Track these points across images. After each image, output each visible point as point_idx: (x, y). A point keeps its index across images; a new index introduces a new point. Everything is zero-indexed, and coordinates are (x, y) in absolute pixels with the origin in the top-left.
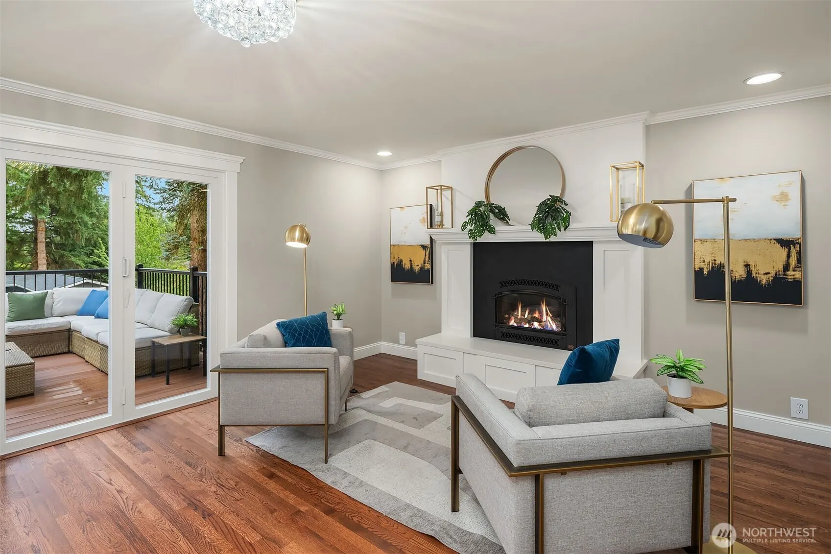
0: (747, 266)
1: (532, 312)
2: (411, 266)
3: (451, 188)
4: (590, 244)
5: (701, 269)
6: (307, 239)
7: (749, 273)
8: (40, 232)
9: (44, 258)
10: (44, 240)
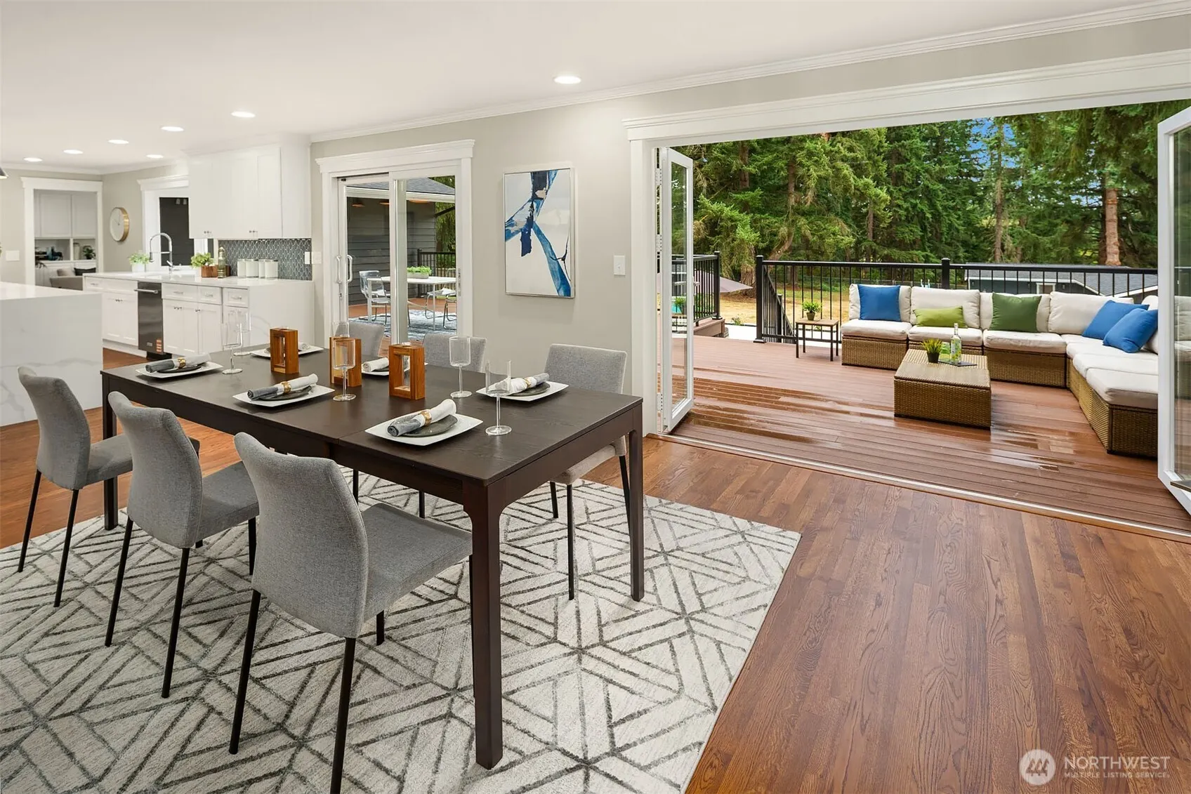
8: (1109, 206)
9: (1114, 244)
10: (1115, 218)
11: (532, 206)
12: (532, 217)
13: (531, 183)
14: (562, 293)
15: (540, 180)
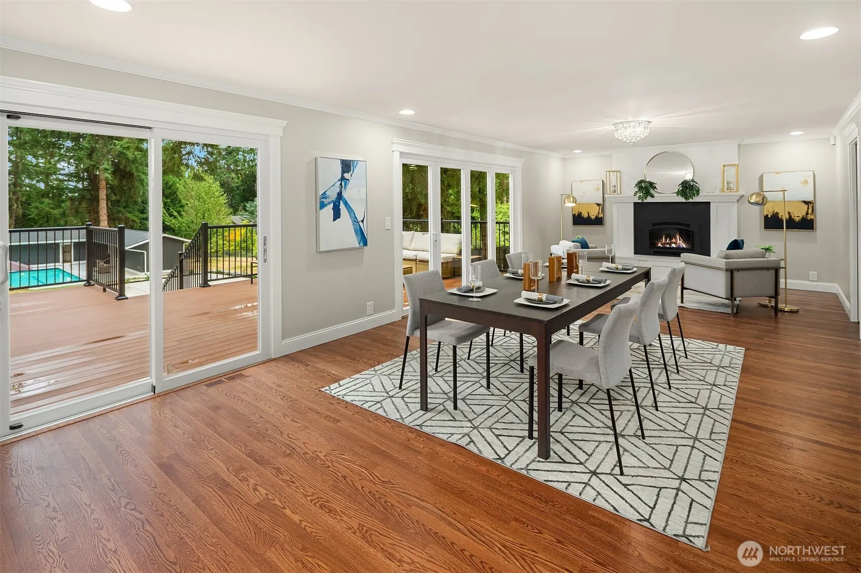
0: (789, 213)
1: (671, 239)
2: (589, 215)
3: (620, 171)
4: (709, 203)
5: (767, 215)
7: (790, 217)
8: (102, 190)
9: (105, 214)
10: (105, 197)
11: (341, 184)
12: (341, 192)
13: (340, 167)
14: (362, 244)
15: (347, 166)
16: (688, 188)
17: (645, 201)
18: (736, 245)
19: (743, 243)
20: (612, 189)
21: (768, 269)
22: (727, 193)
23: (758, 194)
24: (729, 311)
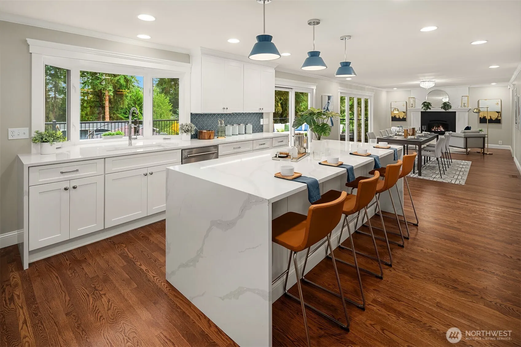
0: (490, 116)
1: (438, 128)
2: (399, 117)
3: (414, 98)
4: (455, 112)
5: (481, 117)
6: (398, 111)
7: (491, 118)
10: (108, 105)
15: (329, 98)
16: (446, 105)
17: (427, 111)
18: (468, 128)
19: (471, 128)
20: (411, 105)
21: (481, 137)
22: (463, 108)
23: (477, 109)
24: (465, 154)
